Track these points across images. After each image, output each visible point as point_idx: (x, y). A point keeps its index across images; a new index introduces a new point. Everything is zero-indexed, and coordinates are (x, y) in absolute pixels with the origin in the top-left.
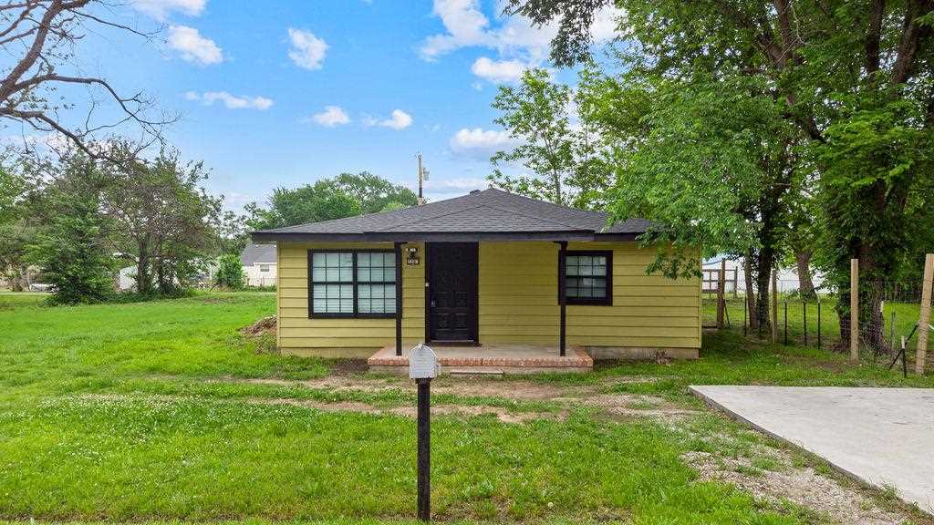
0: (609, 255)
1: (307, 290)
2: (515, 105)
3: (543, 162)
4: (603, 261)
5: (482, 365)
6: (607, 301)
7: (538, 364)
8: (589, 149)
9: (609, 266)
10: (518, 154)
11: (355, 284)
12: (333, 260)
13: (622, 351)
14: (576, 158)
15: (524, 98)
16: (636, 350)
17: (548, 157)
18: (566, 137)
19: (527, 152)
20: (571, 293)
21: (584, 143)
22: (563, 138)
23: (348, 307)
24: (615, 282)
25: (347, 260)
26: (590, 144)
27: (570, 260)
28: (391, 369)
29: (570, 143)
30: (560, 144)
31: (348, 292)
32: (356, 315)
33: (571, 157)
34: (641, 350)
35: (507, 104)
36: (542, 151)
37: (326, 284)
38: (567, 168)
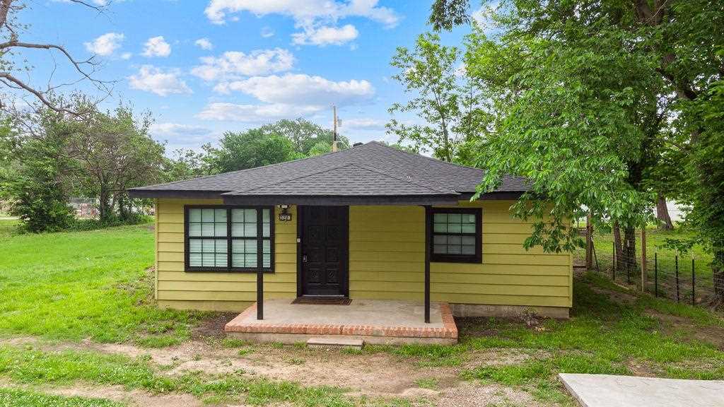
0: (478, 213)
1: (183, 245)
2: (410, 63)
3: (434, 112)
4: (472, 218)
5: (341, 333)
6: (476, 258)
7: (399, 334)
8: (474, 101)
9: (479, 224)
10: (412, 106)
11: (230, 238)
12: (208, 215)
13: (492, 309)
14: (462, 109)
15: (418, 58)
16: (506, 308)
17: (438, 108)
18: (453, 92)
19: (420, 103)
20: (439, 250)
21: (470, 96)
22: (451, 92)
23: (222, 262)
24: (485, 239)
25: (222, 216)
26: (474, 97)
27: (439, 218)
28: (248, 336)
29: (456, 96)
30: (448, 97)
31: (222, 246)
32: (230, 269)
33: (457, 108)
34: (511, 309)
35: (402, 63)
36: (433, 103)
37: (202, 238)
38: (453, 118)
